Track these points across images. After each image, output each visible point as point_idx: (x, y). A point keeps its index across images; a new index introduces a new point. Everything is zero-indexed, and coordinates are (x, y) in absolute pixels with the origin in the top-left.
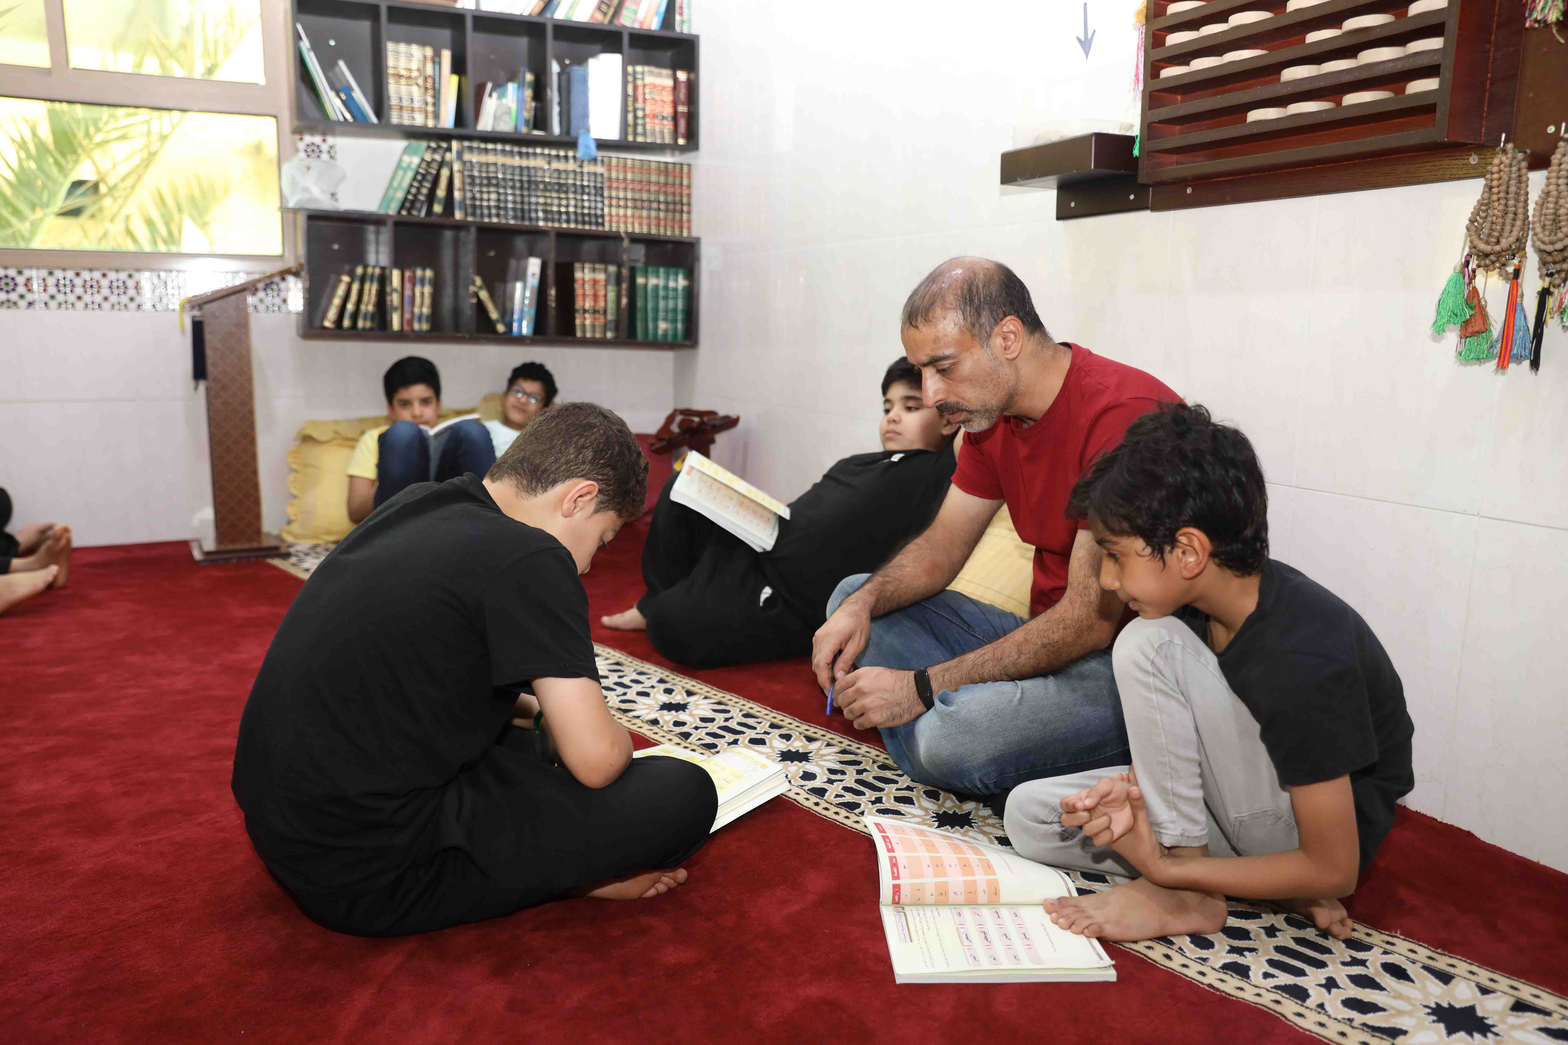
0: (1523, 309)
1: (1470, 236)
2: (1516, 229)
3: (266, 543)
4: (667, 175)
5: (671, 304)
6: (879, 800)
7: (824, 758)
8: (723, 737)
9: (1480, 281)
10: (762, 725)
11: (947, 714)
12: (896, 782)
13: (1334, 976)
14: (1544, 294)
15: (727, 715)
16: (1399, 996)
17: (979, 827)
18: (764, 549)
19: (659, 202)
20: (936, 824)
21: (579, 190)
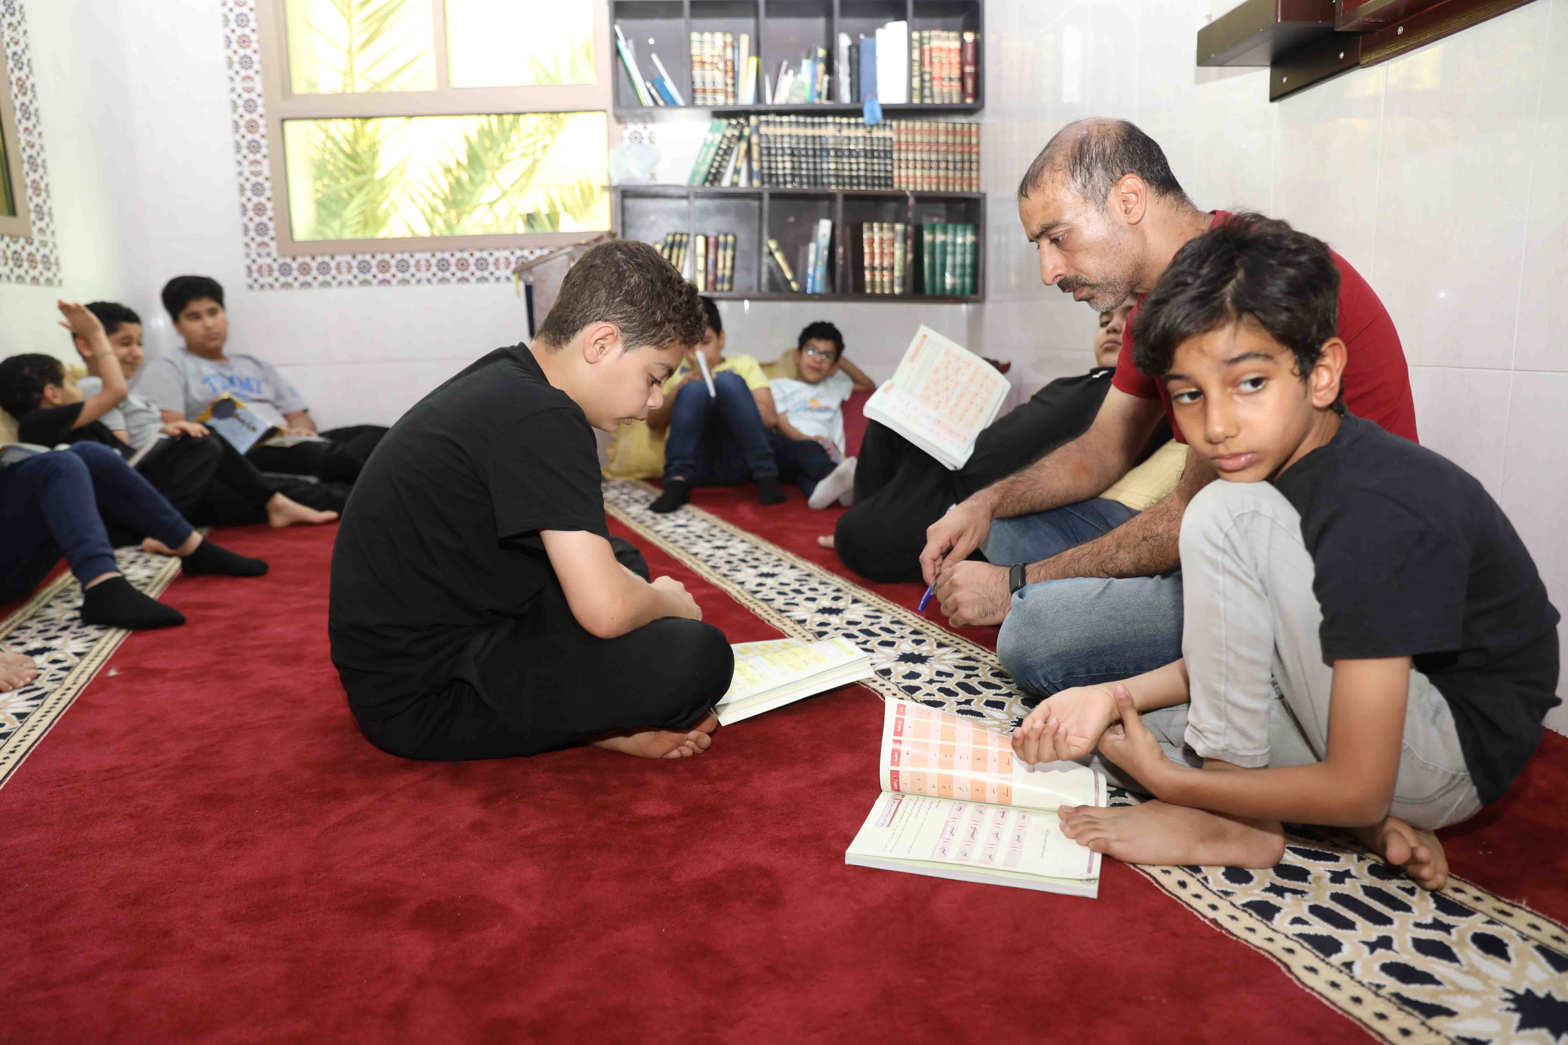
4: (955, 135)
5: (959, 259)
6: (968, 702)
7: (942, 662)
8: (856, 637)
10: (905, 630)
12: (1000, 688)
13: (1393, 935)
15: (875, 621)
16: (1474, 972)
18: (955, 467)
19: (947, 162)
21: (869, 155)
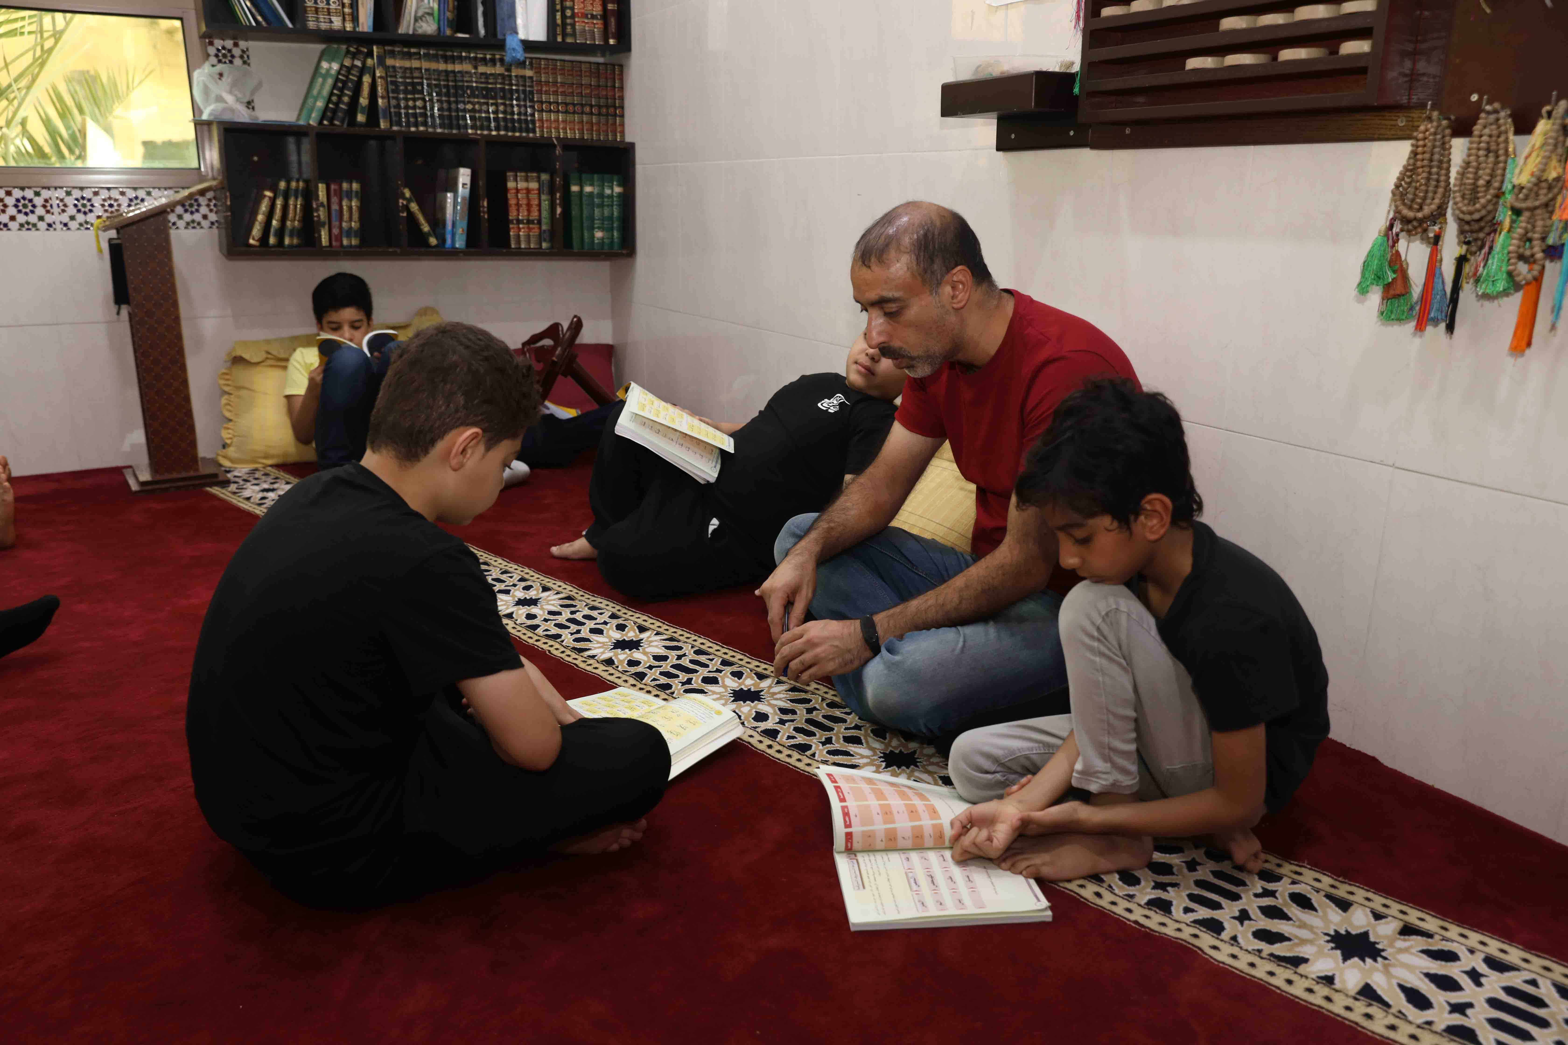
0: (1441, 274)
1: (1395, 201)
2: (1439, 195)
3: (204, 470)
4: (598, 77)
5: (606, 212)
6: (829, 741)
7: (775, 697)
8: (677, 676)
9: (1402, 246)
10: (713, 662)
11: (893, 664)
12: (844, 721)
13: (1247, 908)
14: (1461, 261)
15: (680, 653)
16: (1303, 925)
17: (923, 766)
18: (708, 481)
19: (591, 106)
20: (884, 764)
21: (508, 95)
